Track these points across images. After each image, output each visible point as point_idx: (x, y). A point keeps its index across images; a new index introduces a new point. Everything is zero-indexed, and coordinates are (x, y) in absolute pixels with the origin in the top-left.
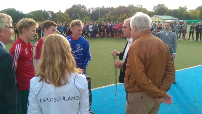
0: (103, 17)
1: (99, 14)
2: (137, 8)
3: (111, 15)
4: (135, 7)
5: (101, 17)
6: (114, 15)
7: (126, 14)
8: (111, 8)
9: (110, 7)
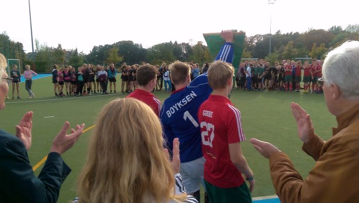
0: (277, 52)
1: (268, 46)
2: (349, 33)
3: (294, 48)
4: (345, 31)
5: (273, 51)
6: (299, 47)
7: (324, 44)
8: (293, 34)
9: (291, 33)
